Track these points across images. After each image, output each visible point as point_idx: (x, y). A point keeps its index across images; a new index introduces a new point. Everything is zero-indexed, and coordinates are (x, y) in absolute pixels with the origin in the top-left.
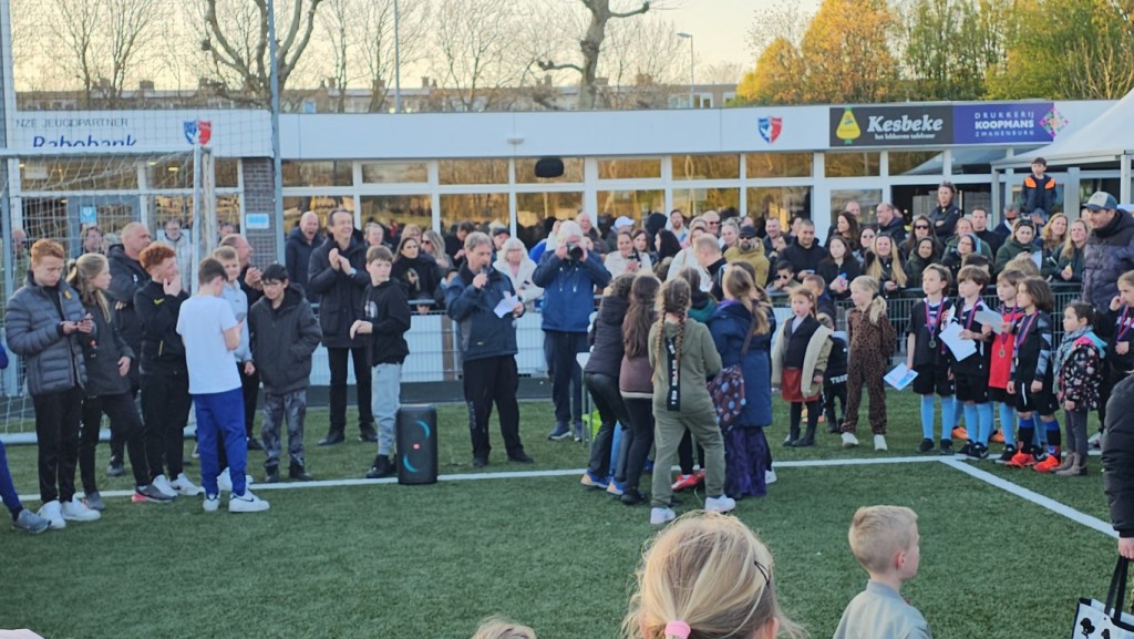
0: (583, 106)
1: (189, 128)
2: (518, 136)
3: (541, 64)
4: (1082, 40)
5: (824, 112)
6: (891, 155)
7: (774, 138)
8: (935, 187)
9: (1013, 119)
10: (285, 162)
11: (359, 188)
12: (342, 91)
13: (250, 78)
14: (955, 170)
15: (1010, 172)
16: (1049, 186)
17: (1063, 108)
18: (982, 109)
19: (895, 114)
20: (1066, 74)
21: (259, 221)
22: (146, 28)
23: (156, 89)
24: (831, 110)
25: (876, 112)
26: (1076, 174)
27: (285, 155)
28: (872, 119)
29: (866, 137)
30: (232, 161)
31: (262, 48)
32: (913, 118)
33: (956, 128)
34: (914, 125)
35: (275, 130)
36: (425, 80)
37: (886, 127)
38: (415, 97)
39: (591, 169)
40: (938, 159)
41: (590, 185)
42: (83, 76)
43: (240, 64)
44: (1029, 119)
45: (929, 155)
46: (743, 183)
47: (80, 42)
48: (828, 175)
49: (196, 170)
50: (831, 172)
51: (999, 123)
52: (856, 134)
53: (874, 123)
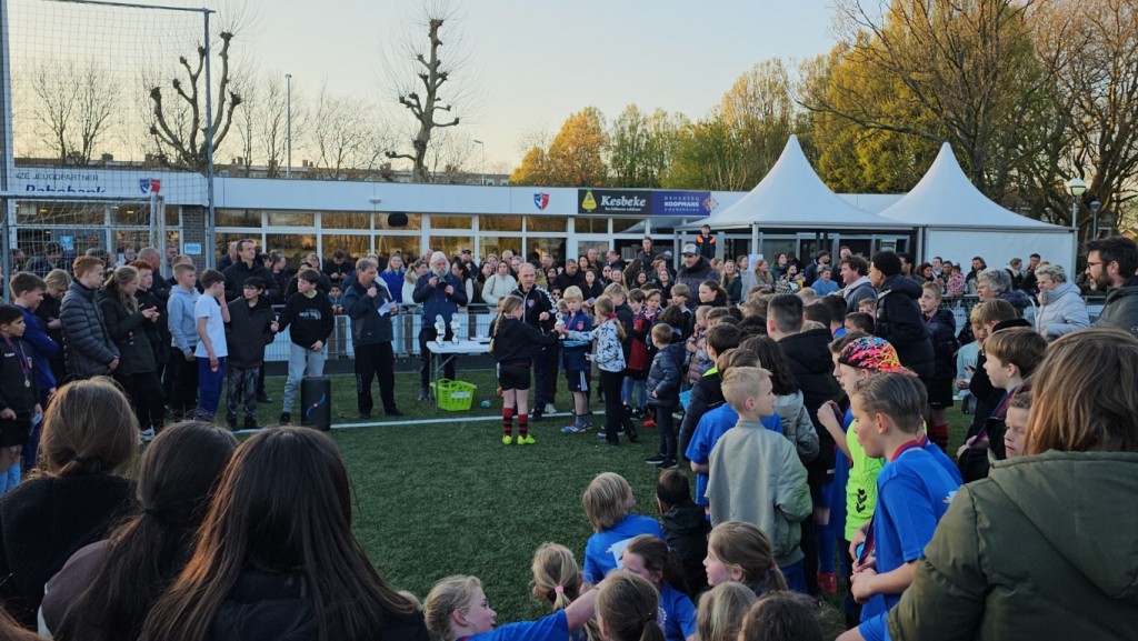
0: (415, 181)
1: (144, 184)
2: (377, 198)
3: (387, 154)
4: (716, 157)
5: (573, 192)
6: (614, 220)
7: (544, 206)
8: (639, 242)
9: (687, 201)
10: (216, 209)
11: (265, 230)
12: (248, 167)
13: (184, 153)
14: (652, 231)
15: (684, 233)
16: (711, 242)
17: (714, 194)
18: (669, 194)
19: (617, 195)
20: (708, 177)
21: (195, 248)
22: (107, 119)
23: (115, 159)
24: (580, 191)
25: (606, 193)
26: (721, 234)
27: (218, 203)
28: (604, 197)
29: (600, 209)
30: (176, 207)
31: (194, 134)
32: (628, 198)
33: (654, 205)
34: (629, 203)
35: (210, 185)
36: (305, 162)
37: (612, 203)
38: (299, 172)
39: (426, 222)
40: (642, 224)
41: (426, 232)
42: (60, 147)
43: (178, 144)
44: (695, 201)
45: (635, 222)
46: (524, 234)
47: (59, 125)
49: (152, 211)
50: (578, 230)
51: (679, 204)
52: (594, 206)
53: (605, 200)
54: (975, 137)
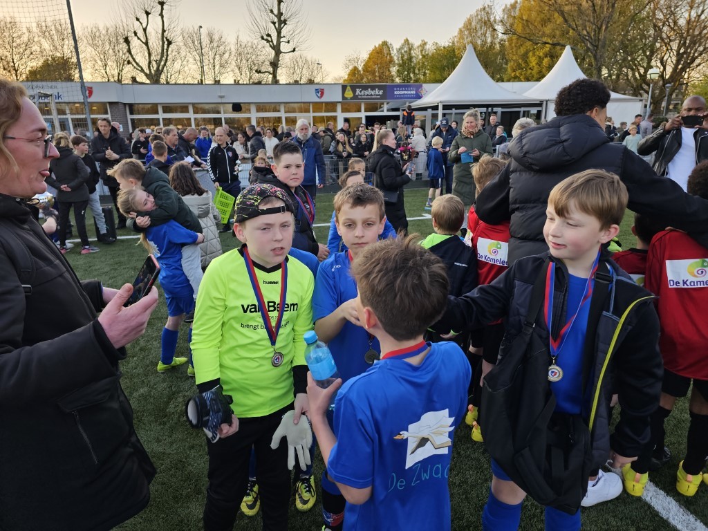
6: (365, 104)
7: (321, 96)
9: (408, 90)
13: (146, 75)
14: (388, 110)
17: (424, 85)
18: (397, 86)
19: (365, 88)
24: (342, 86)
25: (360, 87)
26: (429, 111)
28: (357, 90)
29: (355, 97)
31: (150, 64)
32: (372, 90)
33: (388, 93)
34: (373, 92)
37: (362, 94)
39: (253, 108)
41: (253, 115)
43: (142, 69)
48: (342, 112)
50: (344, 110)
51: (403, 92)
52: (352, 95)
53: (358, 92)
54: (597, 46)
